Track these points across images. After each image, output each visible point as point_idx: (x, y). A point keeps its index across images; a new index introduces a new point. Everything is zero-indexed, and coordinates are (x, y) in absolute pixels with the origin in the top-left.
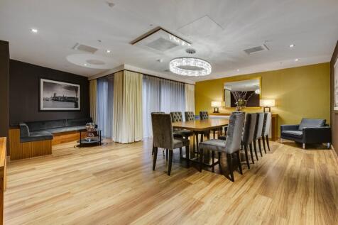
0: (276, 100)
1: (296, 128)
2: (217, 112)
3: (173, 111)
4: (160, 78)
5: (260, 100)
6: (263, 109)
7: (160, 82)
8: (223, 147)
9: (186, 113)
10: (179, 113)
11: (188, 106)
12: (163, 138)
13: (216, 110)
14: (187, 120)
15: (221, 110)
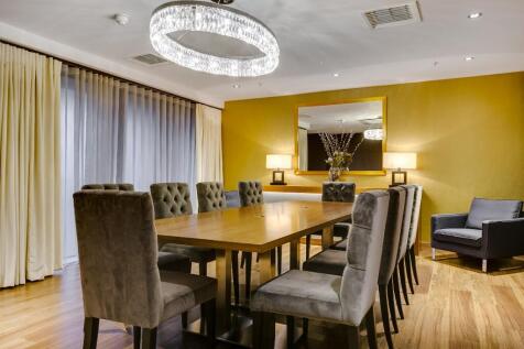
0: (421, 155)
1: (462, 221)
2: (282, 183)
3: (161, 180)
4: (123, 80)
5: (385, 155)
6: (389, 176)
7: (122, 91)
8: (332, 305)
9: (201, 187)
10: (180, 187)
11: (204, 166)
12: (119, 286)
13: (278, 177)
14: (203, 208)
15: (292, 178)
